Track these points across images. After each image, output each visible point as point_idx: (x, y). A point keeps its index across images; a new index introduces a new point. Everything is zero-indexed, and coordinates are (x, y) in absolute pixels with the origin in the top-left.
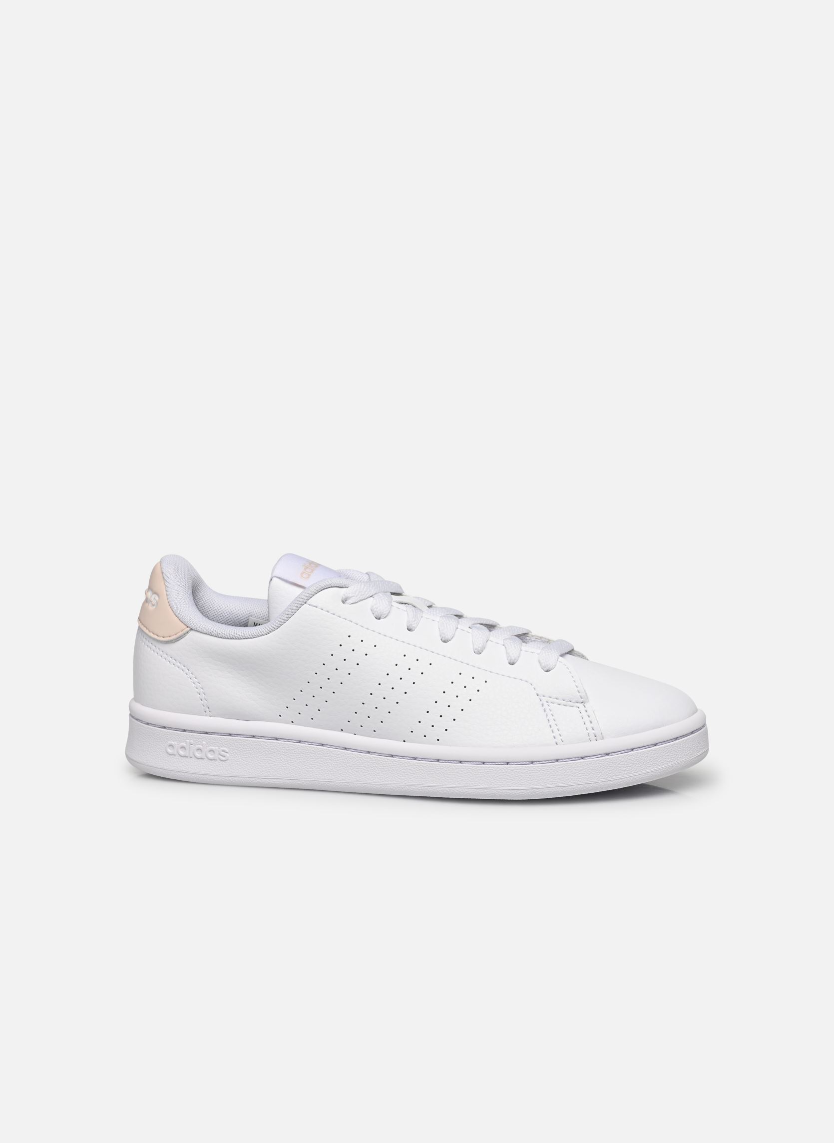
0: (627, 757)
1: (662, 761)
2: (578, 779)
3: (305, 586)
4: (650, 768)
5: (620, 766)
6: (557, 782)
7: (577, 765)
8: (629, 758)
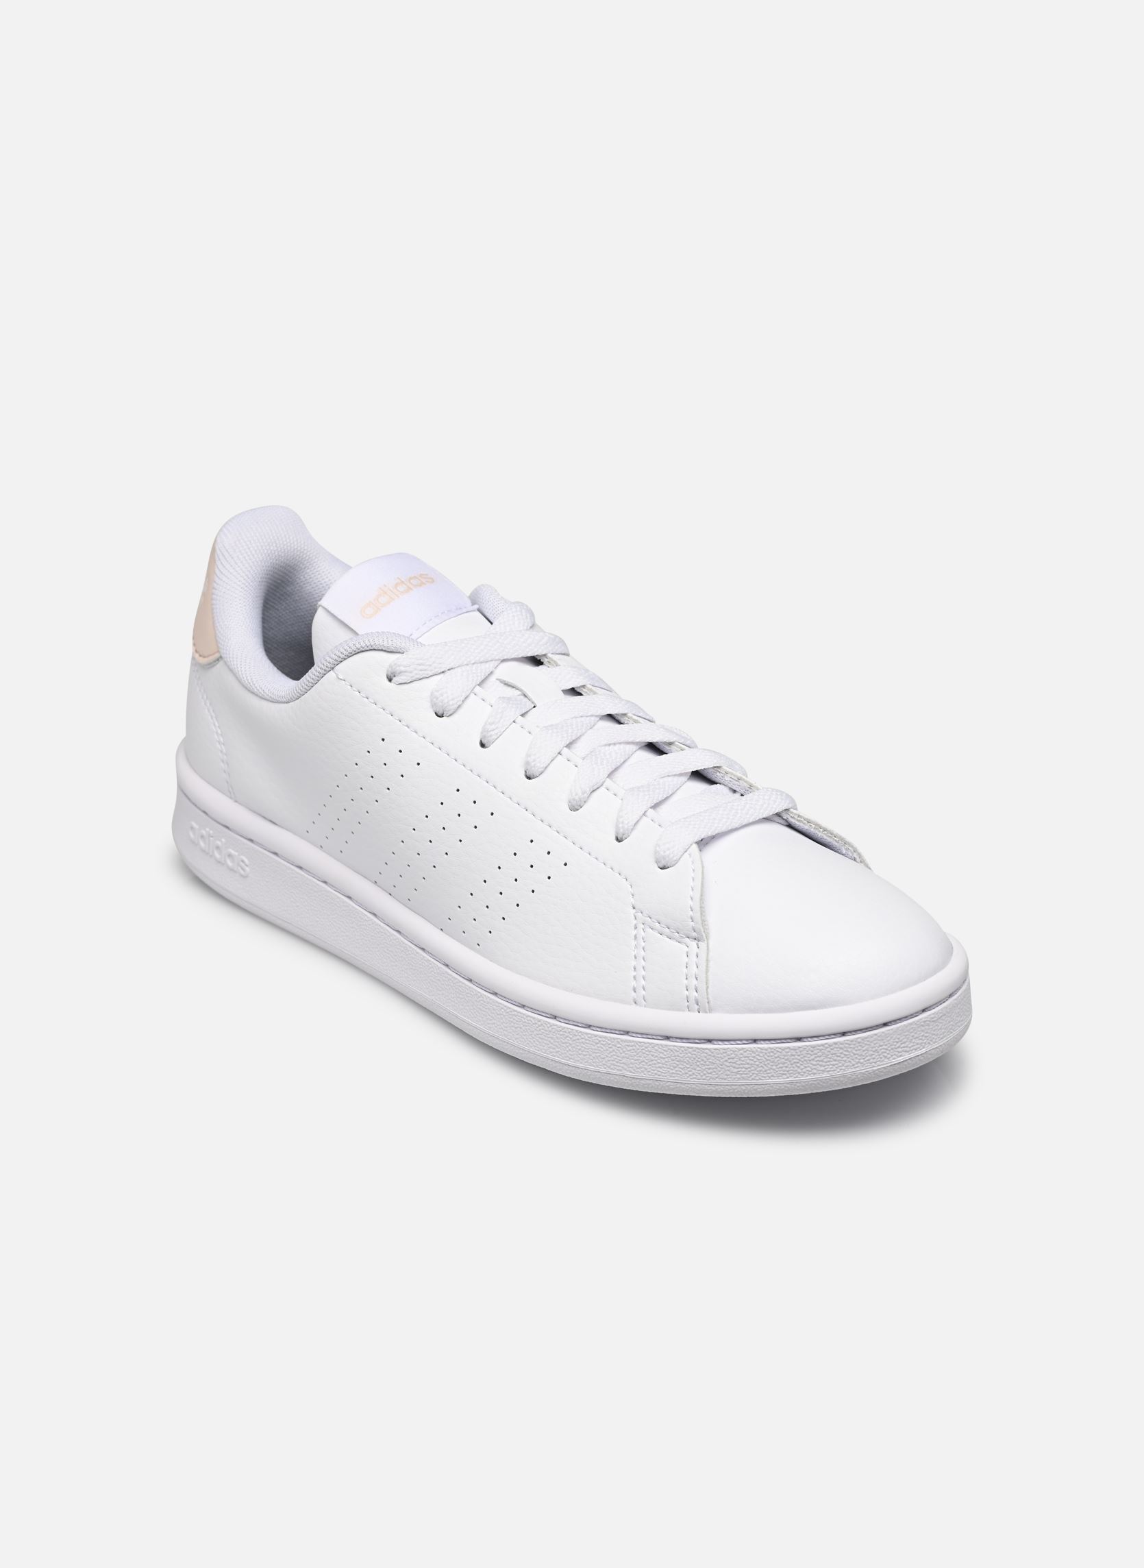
0: (742, 1052)
1: (809, 1069)
2: (656, 1072)
3: (358, 632)
4: (785, 1077)
5: (728, 1064)
6: (623, 1067)
7: (656, 1048)
8: (745, 1054)
